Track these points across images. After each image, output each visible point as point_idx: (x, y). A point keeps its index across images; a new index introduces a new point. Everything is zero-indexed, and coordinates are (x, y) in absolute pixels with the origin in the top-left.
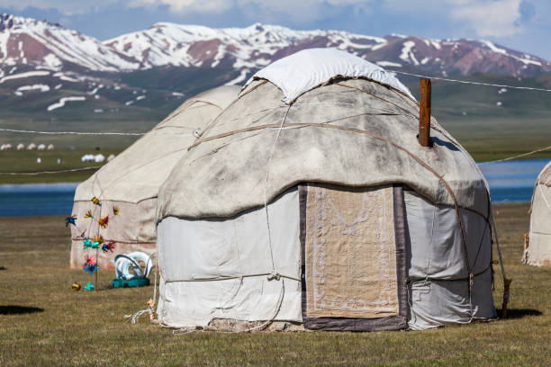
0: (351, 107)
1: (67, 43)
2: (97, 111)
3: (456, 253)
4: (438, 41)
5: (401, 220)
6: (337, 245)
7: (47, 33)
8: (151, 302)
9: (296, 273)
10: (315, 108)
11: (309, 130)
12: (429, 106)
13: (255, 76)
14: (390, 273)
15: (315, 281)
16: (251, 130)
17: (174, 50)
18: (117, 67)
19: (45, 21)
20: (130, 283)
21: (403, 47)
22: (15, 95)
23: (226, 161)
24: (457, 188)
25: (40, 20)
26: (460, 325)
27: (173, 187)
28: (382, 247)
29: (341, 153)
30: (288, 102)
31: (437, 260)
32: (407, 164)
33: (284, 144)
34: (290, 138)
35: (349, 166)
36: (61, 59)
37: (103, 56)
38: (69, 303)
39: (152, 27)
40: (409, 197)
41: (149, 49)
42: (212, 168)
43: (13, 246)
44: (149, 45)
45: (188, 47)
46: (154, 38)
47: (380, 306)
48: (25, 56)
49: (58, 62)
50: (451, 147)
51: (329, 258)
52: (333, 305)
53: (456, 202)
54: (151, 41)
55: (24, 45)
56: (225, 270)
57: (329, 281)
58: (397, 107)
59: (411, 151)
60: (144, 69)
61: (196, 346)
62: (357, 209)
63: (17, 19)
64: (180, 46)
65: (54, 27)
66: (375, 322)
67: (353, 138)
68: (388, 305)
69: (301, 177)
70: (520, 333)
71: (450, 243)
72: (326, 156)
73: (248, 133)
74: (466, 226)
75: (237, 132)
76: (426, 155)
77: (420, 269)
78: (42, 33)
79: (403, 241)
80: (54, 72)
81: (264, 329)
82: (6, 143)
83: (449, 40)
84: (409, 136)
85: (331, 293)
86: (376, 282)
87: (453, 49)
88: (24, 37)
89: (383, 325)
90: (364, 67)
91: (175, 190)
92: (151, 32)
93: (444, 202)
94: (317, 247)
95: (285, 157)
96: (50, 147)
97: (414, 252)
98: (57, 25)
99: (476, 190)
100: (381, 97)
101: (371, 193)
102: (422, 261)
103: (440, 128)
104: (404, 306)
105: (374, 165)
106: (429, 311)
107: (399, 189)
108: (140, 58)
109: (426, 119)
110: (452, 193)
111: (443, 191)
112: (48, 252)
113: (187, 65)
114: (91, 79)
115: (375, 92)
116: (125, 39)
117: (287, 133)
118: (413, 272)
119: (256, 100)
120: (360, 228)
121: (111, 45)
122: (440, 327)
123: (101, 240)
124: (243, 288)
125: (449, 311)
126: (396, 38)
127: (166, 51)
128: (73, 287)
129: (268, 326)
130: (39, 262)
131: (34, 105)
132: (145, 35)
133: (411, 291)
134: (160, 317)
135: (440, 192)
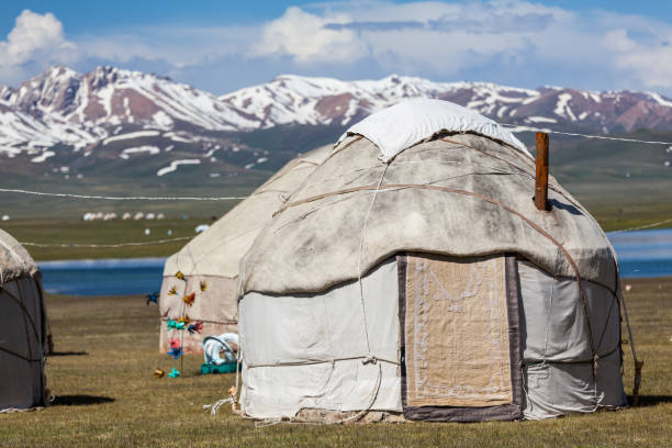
0: (458, 166)
1: (179, 99)
2: (213, 175)
3: (578, 332)
4: (598, 93)
5: (514, 294)
6: (443, 323)
7: (157, 88)
8: (233, 390)
9: (395, 356)
10: (416, 166)
11: (409, 192)
12: (546, 164)
13: (349, 131)
14: (503, 355)
15: (417, 364)
16: (343, 192)
17: (299, 105)
18: (236, 126)
19: (153, 74)
20: (221, 369)
21: (558, 100)
22: (120, 158)
23: (315, 228)
24: (579, 257)
25: (147, 73)
26: (583, 413)
27: (255, 259)
28: (493, 325)
29: (445, 219)
30: (386, 161)
31: (556, 340)
32: (521, 231)
33: (381, 208)
34: (388, 202)
35: (454, 233)
36: (172, 118)
37: (219, 114)
38: (145, 392)
39: (274, 80)
40: (523, 268)
41: (271, 105)
42: (299, 237)
43: (105, 328)
44: (270, 101)
45: (314, 102)
46: (277, 93)
47: (491, 393)
48: (132, 114)
49: (168, 121)
50: (573, 210)
51: (432, 338)
52: (437, 392)
53: (578, 274)
54: (274, 96)
55: (130, 102)
56: (315, 352)
57: (432, 365)
58: (511, 166)
59: (526, 216)
60: (265, 128)
61: (277, 440)
62: (464, 282)
63: (122, 73)
64: (306, 101)
65: (163, 81)
66: (485, 412)
67: (459, 201)
68: (499, 391)
69: (400, 246)
70: (649, 423)
71: (571, 320)
72: (428, 221)
73: (340, 197)
74: (590, 300)
75: (328, 195)
76: (544, 219)
77: (536, 351)
78: (150, 88)
79: (517, 318)
80: (162, 132)
81: (359, 420)
82: (110, 212)
83: (610, 92)
84: (524, 197)
85: (436, 378)
86: (486, 365)
87: (615, 102)
88: (130, 92)
89: (494, 415)
90: (472, 120)
91: (257, 263)
92: (273, 86)
93: (564, 273)
94: (418, 326)
95: (381, 223)
96: (160, 216)
97: (530, 330)
98: (167, 79)
99: (602, 260)
100: (492, 153)
101: (479, 264)
102: (538, 341)
103: (561, 189)
104: (519, 393)
105: (483, 232)
106: (548, 398)
107: (511, 260)
108: (261, 115)
109: (543, 178)
110: (572, 263)
111: (562, 262)
112: (141, 334)
113: (314, 122)
114: (206, 139)
115: (485, 149)
116: (244, 93)
117: (384, 195)
118: (528, 354)
119: (349, 158)
120: (468, 305)
121: (228, 101)
122: (560, 417)
123: (187, 320)
124: (335, 372)
125: (571, 398)
126: (550, 89)
127: (291, 107)
128: (157, 374)
129: (363, 416)
130: (127, 346)
131: (142, 169)
132: (267, 89)
133: (526, 375)
134: (242, 407)
135: (559, 262)
